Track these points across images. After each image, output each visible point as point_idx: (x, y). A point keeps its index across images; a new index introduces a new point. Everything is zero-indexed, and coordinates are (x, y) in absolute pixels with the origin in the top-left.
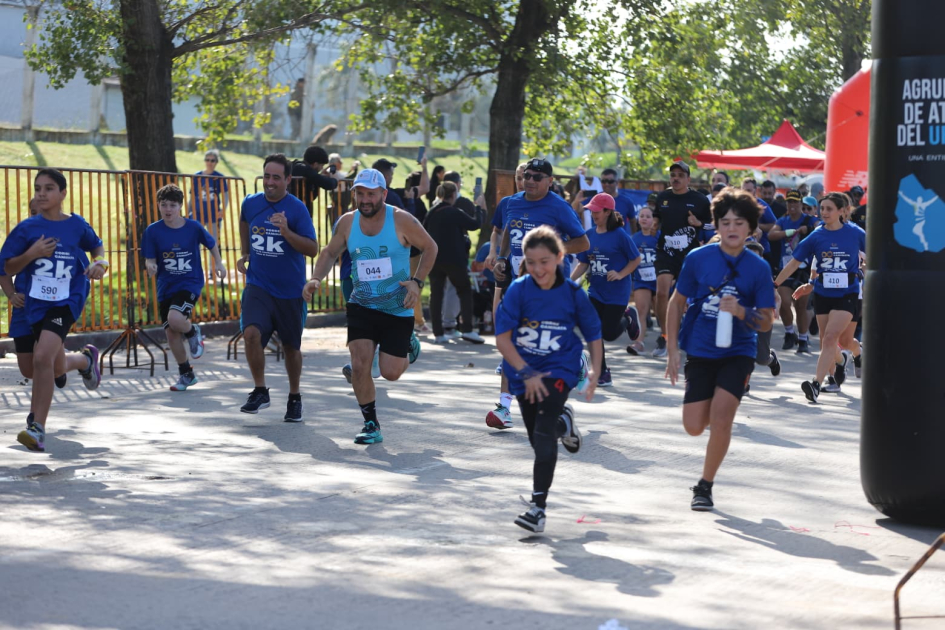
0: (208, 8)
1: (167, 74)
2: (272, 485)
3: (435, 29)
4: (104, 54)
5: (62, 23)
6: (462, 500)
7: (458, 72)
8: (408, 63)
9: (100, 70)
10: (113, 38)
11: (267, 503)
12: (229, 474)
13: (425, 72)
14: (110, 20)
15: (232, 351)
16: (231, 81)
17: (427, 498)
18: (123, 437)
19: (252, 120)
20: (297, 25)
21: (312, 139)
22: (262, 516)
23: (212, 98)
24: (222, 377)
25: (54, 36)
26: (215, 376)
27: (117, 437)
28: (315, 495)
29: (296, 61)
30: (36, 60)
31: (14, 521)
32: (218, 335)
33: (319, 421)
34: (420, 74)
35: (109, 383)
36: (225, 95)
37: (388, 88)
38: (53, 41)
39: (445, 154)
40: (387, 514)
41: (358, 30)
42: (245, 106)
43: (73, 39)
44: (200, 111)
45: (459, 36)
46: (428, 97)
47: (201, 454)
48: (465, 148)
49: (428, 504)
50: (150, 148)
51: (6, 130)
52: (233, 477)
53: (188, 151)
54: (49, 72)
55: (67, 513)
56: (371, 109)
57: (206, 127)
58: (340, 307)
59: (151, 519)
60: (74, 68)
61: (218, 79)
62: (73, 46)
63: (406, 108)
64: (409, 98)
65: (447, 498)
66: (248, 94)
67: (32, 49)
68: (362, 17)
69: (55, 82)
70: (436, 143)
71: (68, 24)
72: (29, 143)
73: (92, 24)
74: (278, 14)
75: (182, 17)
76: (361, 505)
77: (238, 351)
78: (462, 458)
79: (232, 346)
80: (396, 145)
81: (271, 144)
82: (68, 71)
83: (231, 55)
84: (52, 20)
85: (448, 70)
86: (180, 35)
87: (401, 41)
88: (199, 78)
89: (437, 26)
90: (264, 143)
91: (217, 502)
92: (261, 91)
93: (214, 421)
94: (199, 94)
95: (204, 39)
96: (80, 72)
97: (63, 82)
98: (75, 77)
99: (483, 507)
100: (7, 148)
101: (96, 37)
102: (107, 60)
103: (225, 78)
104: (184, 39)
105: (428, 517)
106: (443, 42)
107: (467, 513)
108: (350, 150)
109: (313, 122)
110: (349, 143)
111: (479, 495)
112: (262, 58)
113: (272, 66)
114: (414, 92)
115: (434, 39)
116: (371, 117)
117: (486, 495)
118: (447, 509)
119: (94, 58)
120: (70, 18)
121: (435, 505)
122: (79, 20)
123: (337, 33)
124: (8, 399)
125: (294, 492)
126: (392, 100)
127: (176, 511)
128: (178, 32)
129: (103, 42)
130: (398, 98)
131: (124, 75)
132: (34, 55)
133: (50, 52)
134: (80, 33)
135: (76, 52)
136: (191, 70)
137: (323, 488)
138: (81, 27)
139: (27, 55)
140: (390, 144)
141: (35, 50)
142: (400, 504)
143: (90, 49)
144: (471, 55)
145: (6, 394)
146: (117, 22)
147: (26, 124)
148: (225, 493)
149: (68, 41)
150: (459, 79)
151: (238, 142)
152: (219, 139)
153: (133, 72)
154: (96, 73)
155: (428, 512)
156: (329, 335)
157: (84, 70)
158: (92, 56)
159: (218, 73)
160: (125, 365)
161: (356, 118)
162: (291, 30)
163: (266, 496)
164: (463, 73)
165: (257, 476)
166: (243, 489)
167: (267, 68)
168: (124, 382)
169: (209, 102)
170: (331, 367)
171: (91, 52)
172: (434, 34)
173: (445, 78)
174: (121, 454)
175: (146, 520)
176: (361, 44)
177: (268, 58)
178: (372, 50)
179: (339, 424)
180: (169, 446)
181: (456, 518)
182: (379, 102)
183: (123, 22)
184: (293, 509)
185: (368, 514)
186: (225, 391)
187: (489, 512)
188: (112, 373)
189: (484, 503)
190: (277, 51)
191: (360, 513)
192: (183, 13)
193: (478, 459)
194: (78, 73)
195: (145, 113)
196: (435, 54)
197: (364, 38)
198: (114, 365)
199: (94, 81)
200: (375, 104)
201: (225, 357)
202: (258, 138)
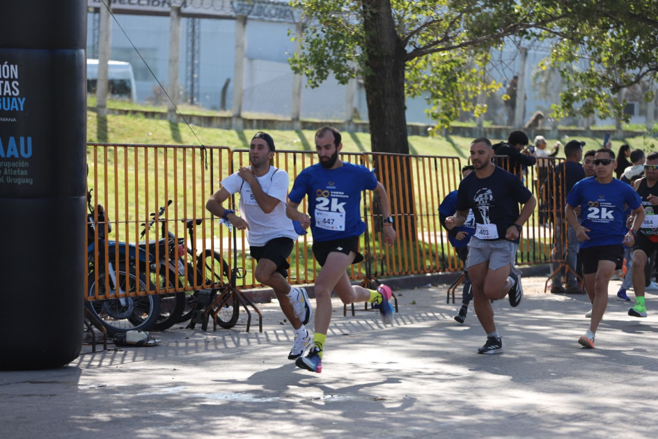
0: (434, 21)
1: (401, 75)
2: (472, 406)
3: (622, 33)
4: (351, 59)
5: (318, 36)
6: (628, 419)
7: (641, 68)
8: (600, 61)
9: (348, 73)
10: (358, 47)
11: (466, 421)
12: (438, 396)
13: (614, 68)
14: (356, 33)
15: (451, 296)
16: (455, 79)
17: (598, 417)
18: (356, 366)
19: (472, 111)
20: (506, 33)
21: (524, 124)
22: (462, 430)
23: (440, 93)
24: (441, 318)
25: (312, 46)
26: (435, 316)
27: (350, 366)
28: (506, 414)
29: (507, 62)
30: (298, 66)
31: (262, 434)
32: (441, 283)
33: (515, 354)
34: (609, 70)
35: (350, 323)
36: (450, 90)
37: (583, 83)
38: (311, 50)
39: (633, 135)
40: (564, 430)
41: (558, 36)
42: (467, 100)
43: (327, 48)
44: (429, 104)
45: (642, 38)
46: (616, 89)
47: (417, 380)
48: (650, 130)
49: (599, 422)
50: (387, 134)
51: (280, 121)
52: (441, 399)
53: (423, 136)
54: (307, 75)
55: (306, 428)
56: (569, 100)
57: (435, 117)
58: (538, 261)
59: (372, 433)
60: (326, 71)
61: (444, 77)
62: (326, 53)
63: (597, 99)
64: (600, 90)
65: (616, 417)
66: (469, 89)
67: (294, 57)
68: (562, 26)
69: (312, 83)
70: (625, 126)
71: (323, 36)
72: (297, 132)
73: (342, 36)
74: (493, 24)
75: (413, 29)
76: (544, 422)
77: (456, 296)
78: (632, 384)
79: (451, 293)
80: (592, 128)
81: (490, 129)
82: (322, 73)
83: (454, 58)
84: (310, 34)
85: (633, 67)
86: (411, 44)
87: (593, 44)
88: (429, 77)
89: (624, 31)
90: (485, 129)
91: (426, 419)
92: (479, 87)
93: (430, 354)
94: (429, 89)
95: (431, 46)
96: (332, 75)
97: (318, 83)
98: (328, 78)
99: (645, 425)
100: (280, 136)
101: (344, 46)
102: (354, 65)
103: (450, 77)
104: (415, 46)
105: (598, 433)
106: (628, 44)
107: (631, 430)
108: (556, 133)
109: (525, 111)
110: (554, 127)
111: (642, 415)
112: (480, 61)
113: (489, 66)
114: (604, 86)
115: (621, 42)
116: (569, 106)
117: (649, 415)
118: (614, 427)
119: (343, 63)
120: (324, 32)
121: (605, 423)
122: (331, 33)
123: (541, 39)
124: (269, 336)
125: (489, 412)
126: (586, 92)
127: (393, 427)
128: (410, 41)
129: (349, 50)
130: (591, 91)
131: (367, 76)
132: (295, 62)
133: (308, 59)
134: (331, 43)
135: (329, 58)
136: (422, 70)
137: (513, 408)
138: (332, 39)
139: (291, 62)
140: (588, 128)
141: (297, 58)
142: (576, 422)
143: (340, 56)
144: (652, 54)
145: (268, 332)
146: (361, 34)
147: (295, 117)
148: (433, 412)
149: (323, 50)
150: (641, 74)
151: (464, 128)
152: (446, 126)
153: (374, 74)
154: (344, 75)
155: (598, 429)
156: (532, 284)
157: (335, 73)
158: (341, 61)
159: (445, 73)
160: (364, 308)
161: (557, 108)
162: (503, 37)
163: (466, 414)
164: (645, 69)
165: (460, 398)
166: (447, 410)
167: (484, 69)
168: (362, 322)
169: (438, 97)
170: (530, 310)
171: (341, 59)
172: (621, 37)
173: (631, 73)
174: (353, 380)
175: (367, 433)
176: (561, 47)
177: (485, 60)
178: (570, 52)
179: (532, 356)
180: (392, 373)
181: (622, 434)
182: (575, 94)
183: (366, 34)
184: (487, 425)
185: (548, 430)
186: (442, 329)
187: (650, 429)
188: (353, 314)
189: (647, 422)
190: (492, 54)
191: (542, 429)
192: (414, 26)
193: (644, 385)
194: (330, 75)
195: (383, 106)
196: (622, 53)
197: (564, 42)
198: (355, 309)
199: (343, 81)
200: (572, 95)
201: (444, 301)
202: (480, 125)
